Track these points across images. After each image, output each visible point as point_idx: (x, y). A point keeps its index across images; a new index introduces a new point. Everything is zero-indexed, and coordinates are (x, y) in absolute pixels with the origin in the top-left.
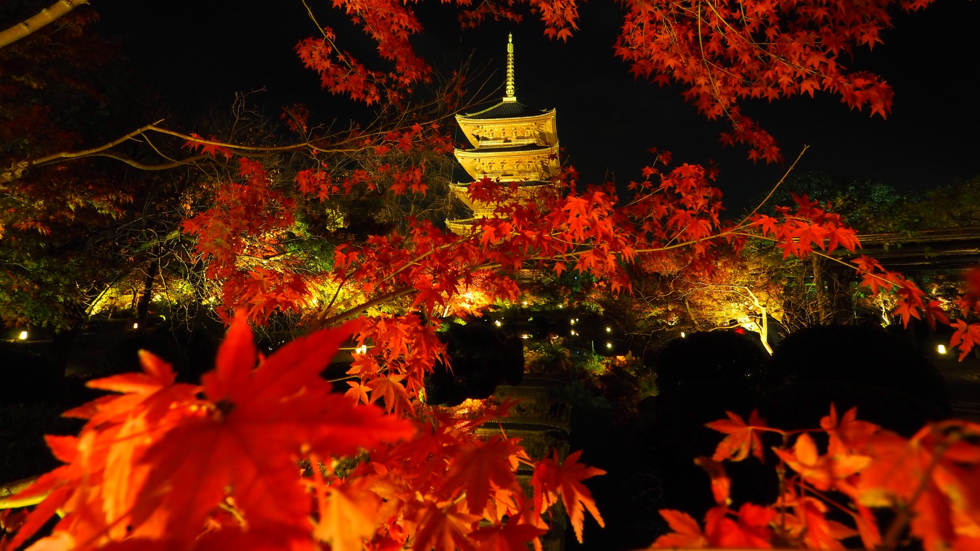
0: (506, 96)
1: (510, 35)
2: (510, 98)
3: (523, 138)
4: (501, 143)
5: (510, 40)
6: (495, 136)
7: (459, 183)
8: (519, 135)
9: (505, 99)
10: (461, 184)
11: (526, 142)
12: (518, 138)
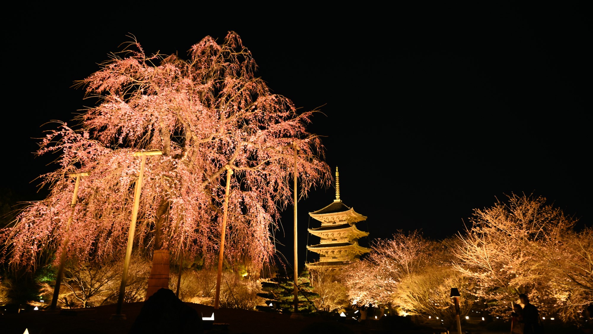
0: (335, 199)
1: (337, 168)
2: (337, 200)
3: (342, 221)
4: (331, 224)
5: (337, 170)
6: (330, 220)
7: (311, 246)
8: (340, 219)
9: (335, 201)
10: (313, 246)
11: (342, 223)
12: (340, 221)
